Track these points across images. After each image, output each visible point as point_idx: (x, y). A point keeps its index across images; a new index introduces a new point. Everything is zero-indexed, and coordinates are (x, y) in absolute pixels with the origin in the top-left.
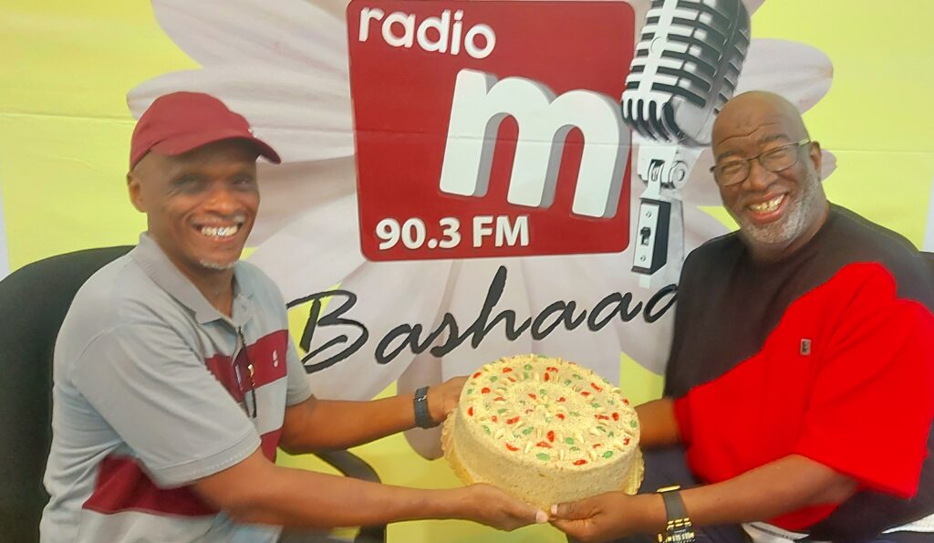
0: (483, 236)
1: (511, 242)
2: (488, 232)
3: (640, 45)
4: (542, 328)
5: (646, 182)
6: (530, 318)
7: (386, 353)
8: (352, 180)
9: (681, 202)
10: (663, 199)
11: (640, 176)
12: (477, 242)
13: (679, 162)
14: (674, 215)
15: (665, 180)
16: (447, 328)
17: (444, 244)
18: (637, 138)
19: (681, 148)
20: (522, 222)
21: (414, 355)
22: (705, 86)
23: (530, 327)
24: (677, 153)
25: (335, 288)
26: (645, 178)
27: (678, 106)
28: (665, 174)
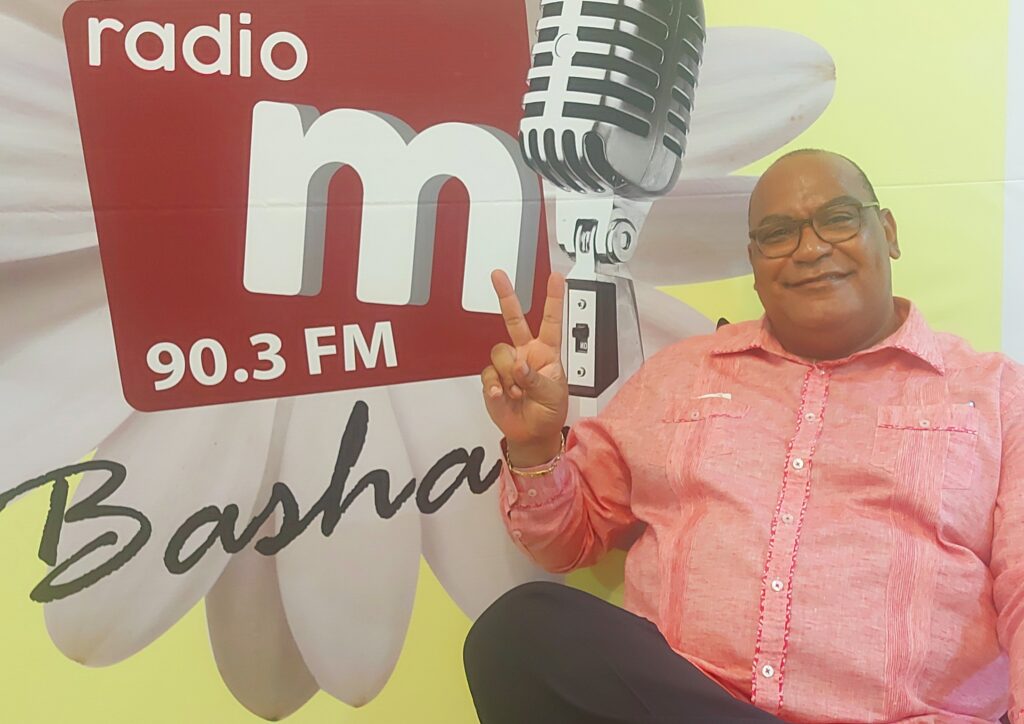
0: (321, 357)
1: (370, 362)
2: (331, 350)
3: (539, 48)
4: (434, 495)
5: (572, 255)
6: (414, 480)
7: (183, 556)
8: (98, 286)
9: (630, 282)
10: (602, 279)
11: (562, 246)
12: (315, 368)
13: (619, 221)
14: (622, 303)
15: (601, 250)
16: (280, 507)
17: (259, 375)
18: (550, 190)
19: (619, 200)
20: (383, 330)
21: (230, 555)
22: (644, 105)
23: (414, 495)
24: (614, 207)
25: (88, 458)
26: (570, 248)
27: (608, 136)
28: (601, 240)
